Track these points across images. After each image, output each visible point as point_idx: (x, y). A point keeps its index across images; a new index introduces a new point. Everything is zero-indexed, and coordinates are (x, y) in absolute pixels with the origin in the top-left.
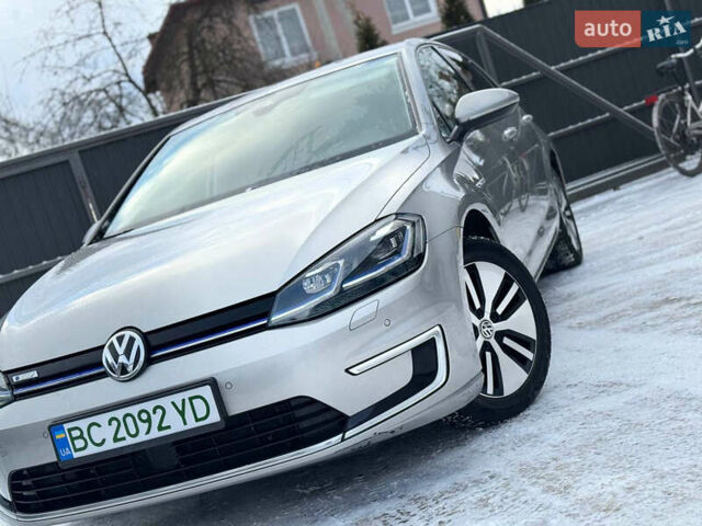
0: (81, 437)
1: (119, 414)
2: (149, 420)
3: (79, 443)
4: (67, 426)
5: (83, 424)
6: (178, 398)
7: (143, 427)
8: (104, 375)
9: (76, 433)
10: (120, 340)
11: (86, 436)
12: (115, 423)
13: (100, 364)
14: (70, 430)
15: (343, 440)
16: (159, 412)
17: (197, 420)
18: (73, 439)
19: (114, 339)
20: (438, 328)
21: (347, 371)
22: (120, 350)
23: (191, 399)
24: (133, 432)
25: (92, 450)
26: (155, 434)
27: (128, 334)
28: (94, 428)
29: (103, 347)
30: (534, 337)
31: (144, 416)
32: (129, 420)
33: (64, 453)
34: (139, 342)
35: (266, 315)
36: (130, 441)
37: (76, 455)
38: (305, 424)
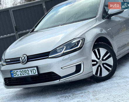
0: (15, 73)
1: (21, 70)
2: (26, 72)
3: (15, 74)
4: (13, 71)
5: (16, 71)
7: (25, 73)
8: (20, 63)
9: (14, 73)
10: (23, 56)
12: (20, 72)
13: (19, 60)
15: (59, 81)
16: (28, 71)
17: (34, 73)
18: (14, 74)
19: (22, 56)
20: (82, 62)
21: (61, 68)
22: (23, 59)
23: (33, 69)
24: (23, 74)
25: (17, 76)
27: (25, 56)
28: (17, 72)
29: (20, 57)
30: (112, 65)
32: (23, 71)
33: (12, 76)
34: (26, 57)
35: (48, 55)
36: (23, 75)
37: (14, 76)
38: (53, 77)
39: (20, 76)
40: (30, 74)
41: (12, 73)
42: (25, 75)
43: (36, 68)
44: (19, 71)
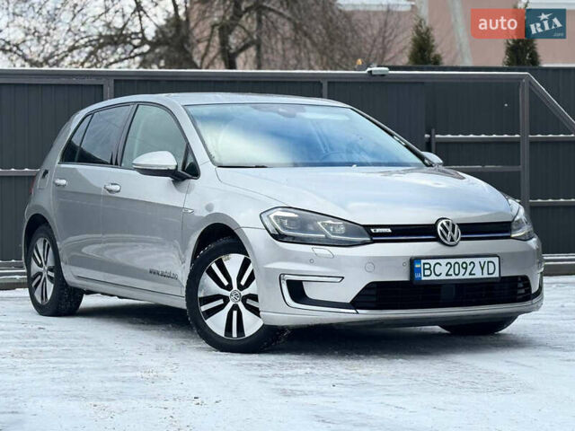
0: (429, 269)
1: (453, 261)
2: (466, 268)
3: (427, 272)
4: (423, 261)
5: (432, 262)
6: (482, 260)
7: (462, 271)
9: (427, 266)
11: (432, 269)
12: (449, 265)
14: (424, 264)
16: (472, 265)
24: (457, 272)
25: (433, 277)
26: (467, 276)
31: (464, 266)
32: (457, 265)
36: (454, 277)
37: (423, 278)
39: (443, 277)
40: (478, 274)
41: (417, 266)
42: (460, 277)
43: (496, 260)
44: (443, 262)
